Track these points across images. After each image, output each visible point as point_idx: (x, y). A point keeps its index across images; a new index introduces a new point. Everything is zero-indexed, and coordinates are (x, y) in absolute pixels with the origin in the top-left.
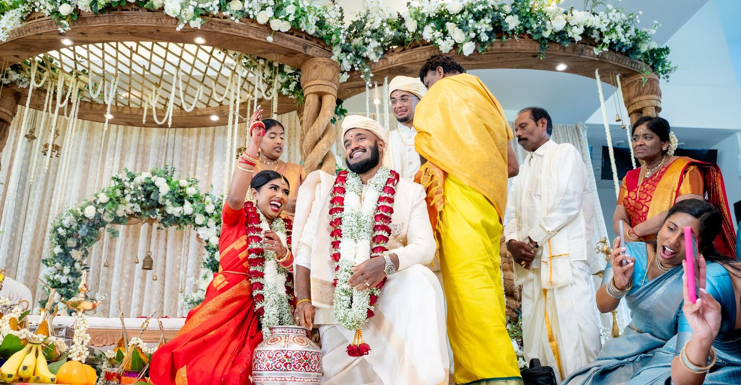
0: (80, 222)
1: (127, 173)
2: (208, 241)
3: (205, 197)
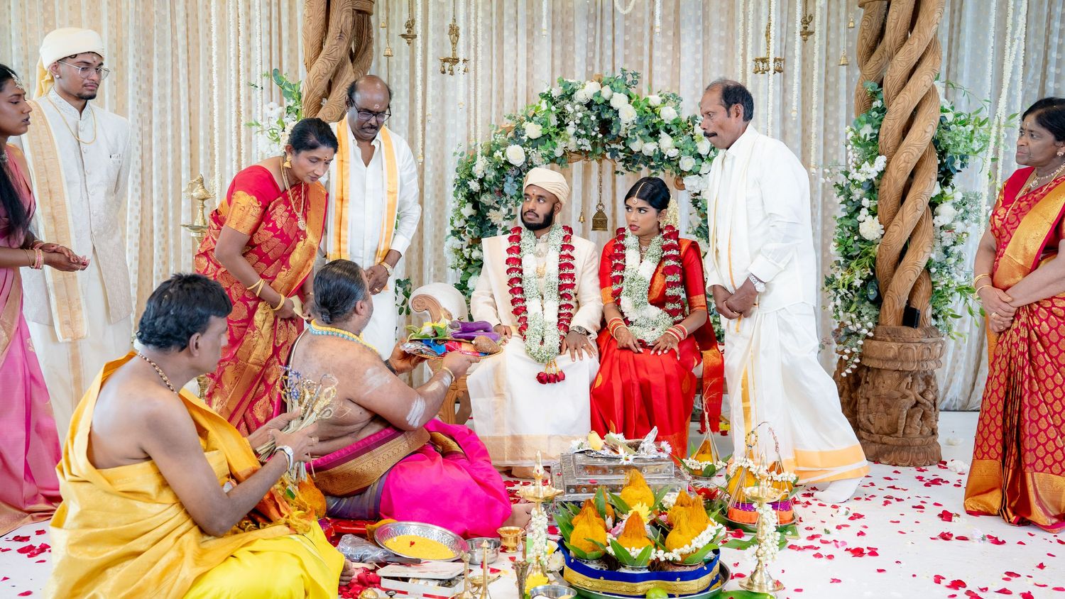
0: (500, 170)
1: (564, 87)
2: (699, 194)
3: (694, 125)
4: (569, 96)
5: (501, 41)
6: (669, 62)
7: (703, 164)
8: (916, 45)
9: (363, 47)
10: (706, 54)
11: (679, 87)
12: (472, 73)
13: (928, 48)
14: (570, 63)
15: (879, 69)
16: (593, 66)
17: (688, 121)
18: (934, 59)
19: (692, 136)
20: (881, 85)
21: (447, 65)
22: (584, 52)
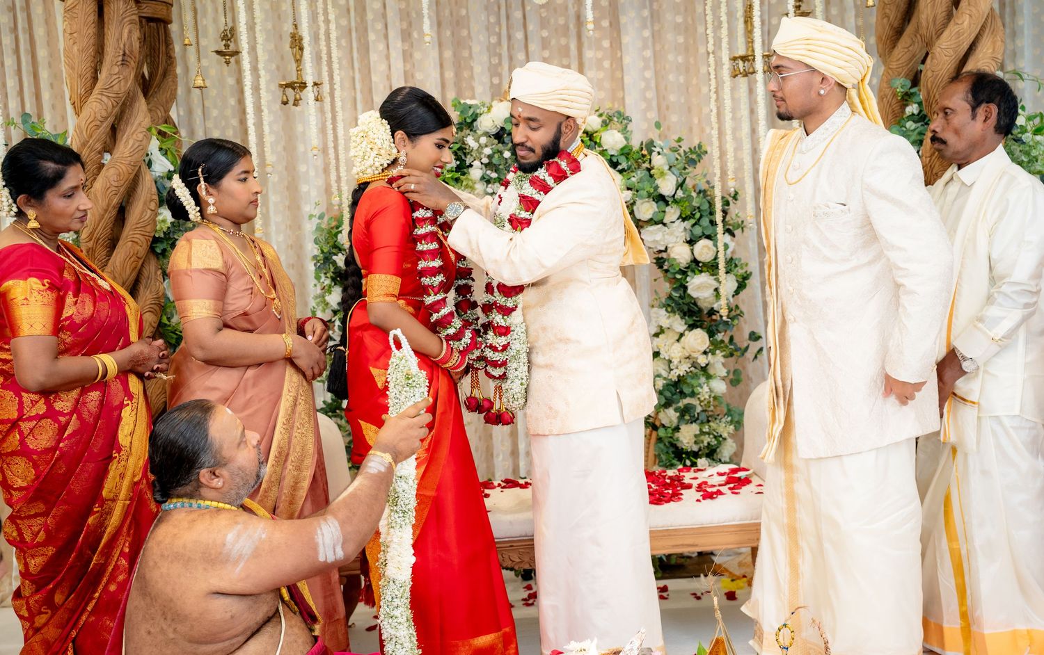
1: (462, 112)
2: (666, 250)
3: (650, 152)
4: (469, 124)
5: (365, 49)
6: (607, 64)
7: (668, 209)
8: (966, 23)
9: (160, 71)
10: (658, 47)
11: (623, 98)
12: (327, 100)
13: (983, 28)
14: (466, 74)
15: (911, 60)
16: (500, 76)
17: (642, 149)
18: (994, 43)
19: (649, 170)
20: (915, 82)
21: (290, 91)
22: (485, 58)
